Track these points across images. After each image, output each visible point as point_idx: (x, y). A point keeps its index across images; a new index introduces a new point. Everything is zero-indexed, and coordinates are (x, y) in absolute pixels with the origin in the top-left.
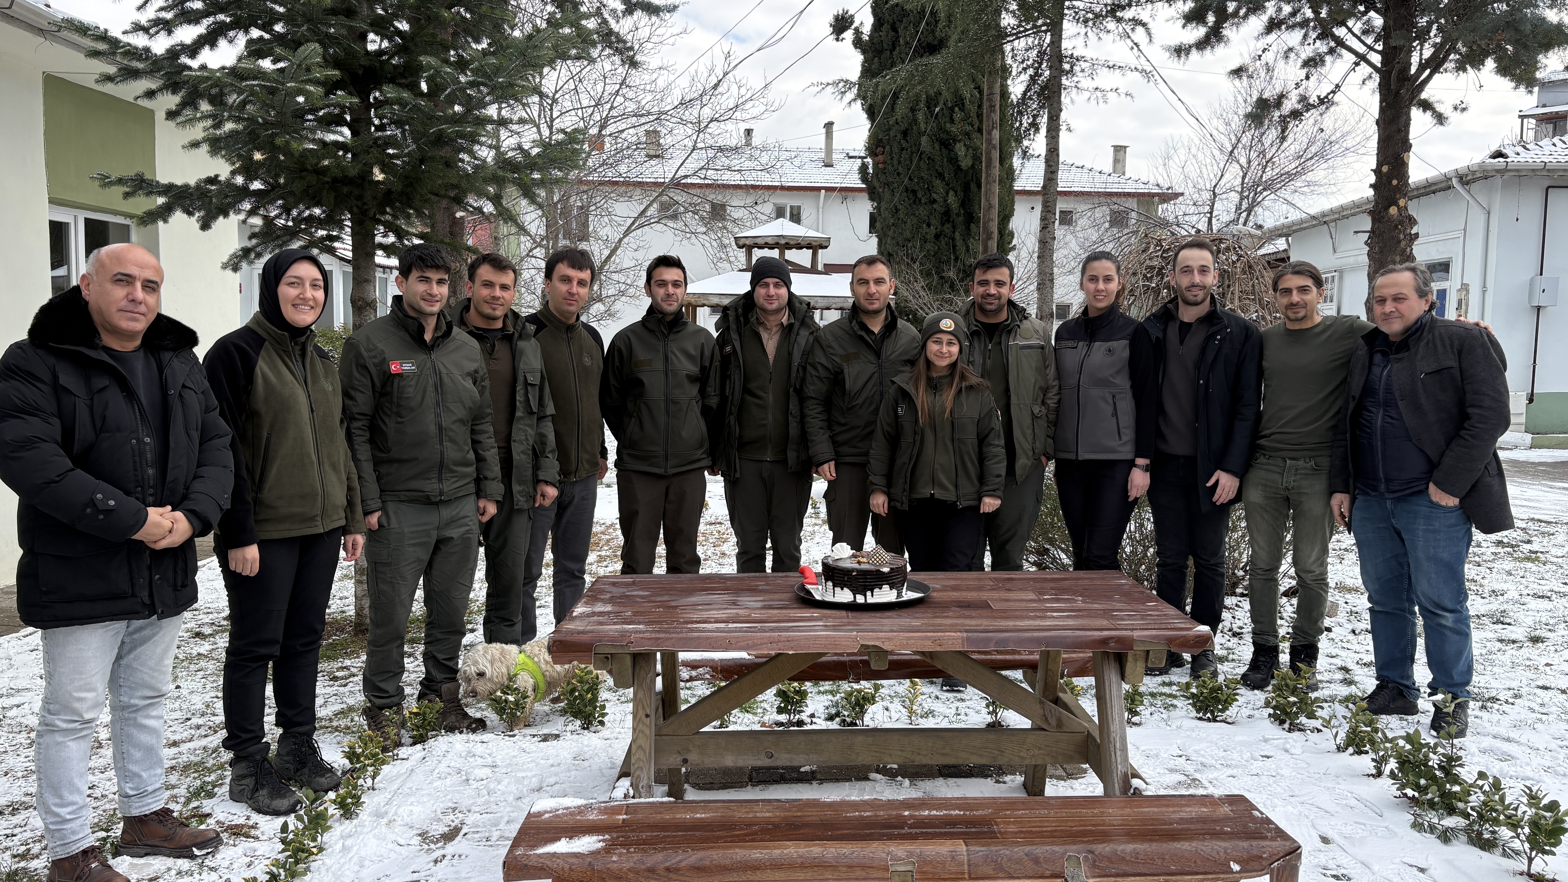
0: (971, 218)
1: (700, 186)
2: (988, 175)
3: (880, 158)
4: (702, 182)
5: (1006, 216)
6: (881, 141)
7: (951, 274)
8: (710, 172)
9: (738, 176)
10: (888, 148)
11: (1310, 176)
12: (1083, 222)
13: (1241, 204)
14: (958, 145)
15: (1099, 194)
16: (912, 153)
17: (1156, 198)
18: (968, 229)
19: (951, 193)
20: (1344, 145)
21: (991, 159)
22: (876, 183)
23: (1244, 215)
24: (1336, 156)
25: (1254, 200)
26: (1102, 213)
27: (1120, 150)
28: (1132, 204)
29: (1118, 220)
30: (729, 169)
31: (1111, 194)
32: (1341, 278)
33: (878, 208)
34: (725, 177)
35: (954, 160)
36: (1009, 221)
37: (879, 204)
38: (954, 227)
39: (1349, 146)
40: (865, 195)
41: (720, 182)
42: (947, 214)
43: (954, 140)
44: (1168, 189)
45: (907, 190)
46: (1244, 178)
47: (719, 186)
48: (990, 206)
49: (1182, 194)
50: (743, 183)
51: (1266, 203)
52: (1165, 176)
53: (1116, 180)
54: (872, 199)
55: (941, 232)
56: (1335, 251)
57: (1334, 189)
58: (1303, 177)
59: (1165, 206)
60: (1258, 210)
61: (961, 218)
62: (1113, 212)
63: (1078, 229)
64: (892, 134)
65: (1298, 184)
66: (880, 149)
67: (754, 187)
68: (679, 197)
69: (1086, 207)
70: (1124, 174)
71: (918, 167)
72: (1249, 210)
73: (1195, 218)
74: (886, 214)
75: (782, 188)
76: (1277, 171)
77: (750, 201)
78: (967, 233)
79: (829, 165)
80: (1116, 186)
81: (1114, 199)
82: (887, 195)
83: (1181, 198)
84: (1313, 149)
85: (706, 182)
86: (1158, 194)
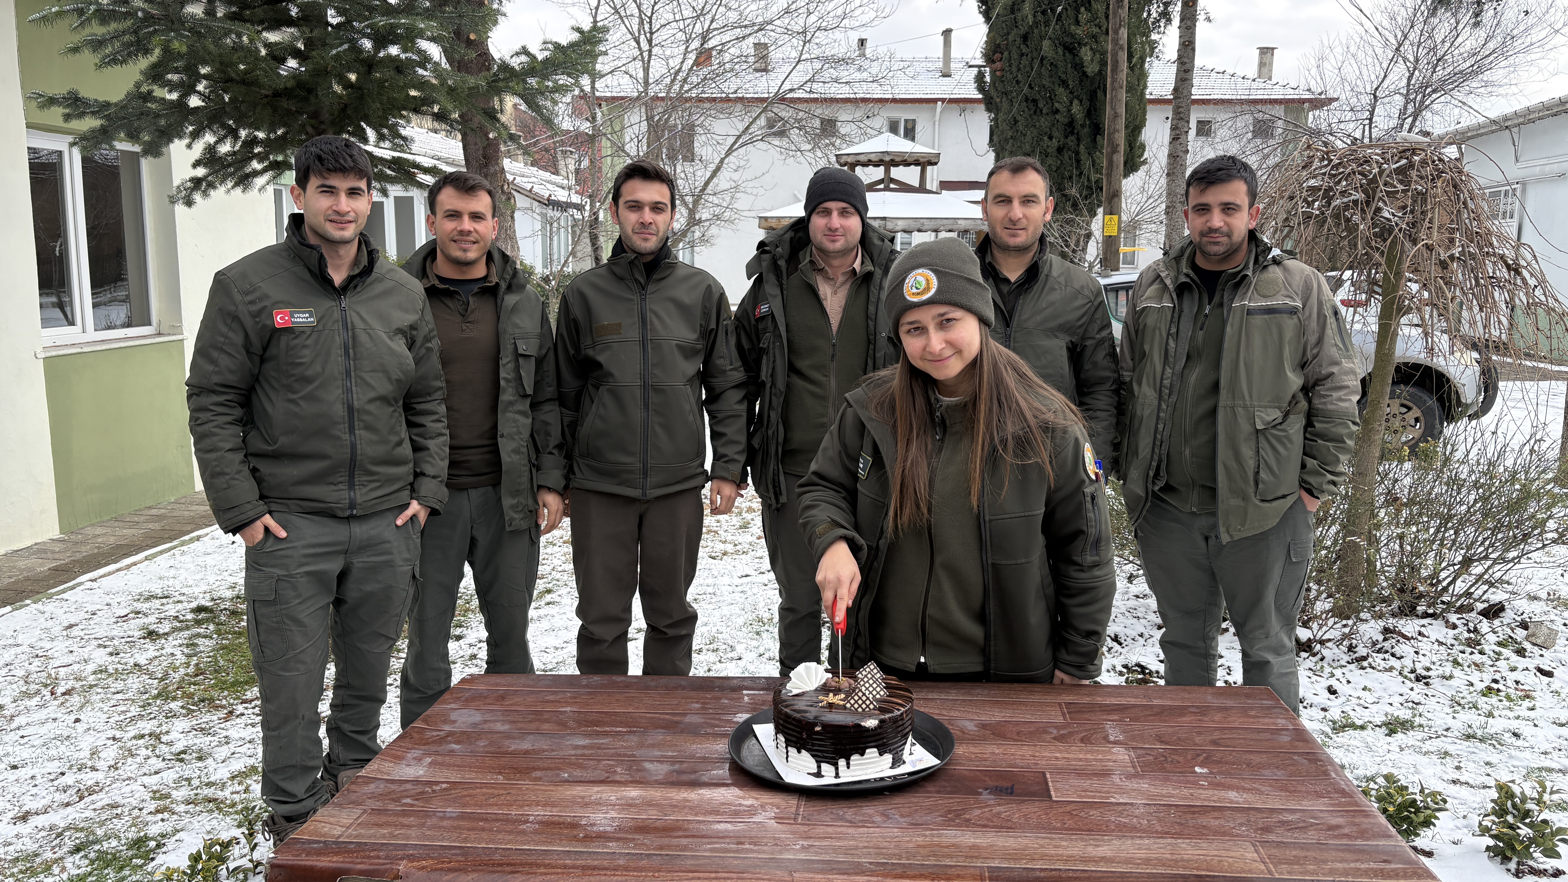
0: (1097, 129)
1: (806, 100)
2: (1114, 80)
3: (998, 65)
4: (807, 96)
5: (1135, 127)
6: (998, 46)
7: (1073, 192)
8: (815, 86)
9: (847, 89)
10: (1006, 54)
11: (1487, 76)
12: (1222, 132)
13: (1405, 108)
14: (1083, 49)
15: (1241, 102)
16: (1033, 59)
17: (1306, 105)
18: (1094, 141)
19: (1076, 102)
20: (1529, 39)
21: (1117, 61)
22: (993, 93)
23: (1410, 120)
24: (1519, 52)
25: (1422, 102)
26: (1245, 122)
27: (1266, 52)
28: (1279, 111)
29: (1262, 130)
30: (836, 81)
31: (1255, 102)
32: (1524, 191)
33: (995, 120)
34: (833, 90)
35: (1079, 66)
36: (1140, 132)
37: (996, 115)
38: (1078, 139)
39: (1534, 40)
40: (982, 106)
41: (829, 96)
42: (1070, 127)
43: (1079, 44)
44: (1320, 94)
45: (1027, 100)
46: (1409, 79)
47: (825, 99)
48: (1116, 116)
49: (1337, 99)
50: (852, 96)
51: (1435, 106)
52: (1318, 78)
53: (1262, 85)
54: (989, 110)
55: (1065, 145)
56: (1517, 160)
57: (1514, 89)
58: (1480, 76)
59: (1317, 113)
60: (1427, 114)
61: (1086, 130)
62: (1257, 122)
63: (1217, 140)
64: (1011, 38)
65: (1474, 85)
66: (998, 55)
67: (864, 100)
68: (785, 113)
69: (1226, 116)
70: (1270, 79)
71: (1040, 75)
72: (1416, 116)
73: (1352, 125)
74: (1004, 126)
75: (894, 101)
76: (1448, 70)
77: (858, 114)
78: (1094, 145)
79: (946, 75)
80: (1262, 92)
81: (1259, 107)
82: (1005, 106)
83: (1335, 104)
84: (1491, 45)
85: (812, 96)
86: (1309, 101)
